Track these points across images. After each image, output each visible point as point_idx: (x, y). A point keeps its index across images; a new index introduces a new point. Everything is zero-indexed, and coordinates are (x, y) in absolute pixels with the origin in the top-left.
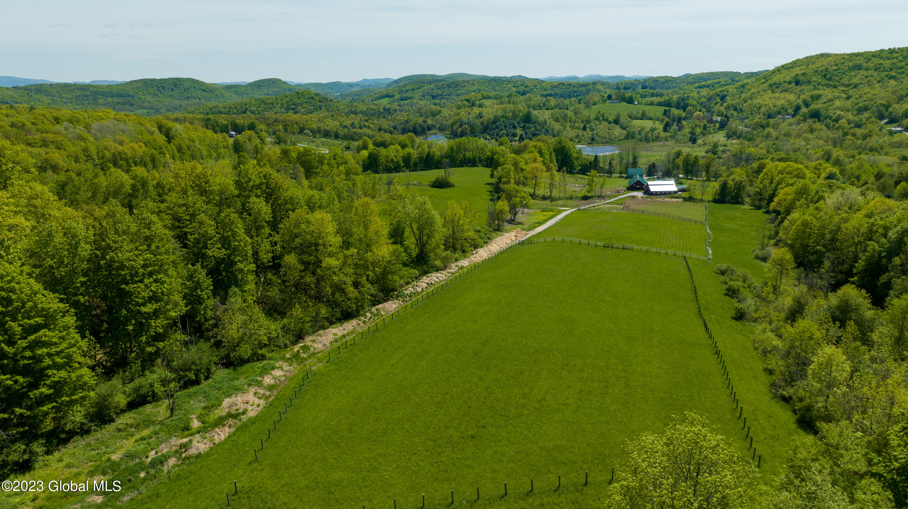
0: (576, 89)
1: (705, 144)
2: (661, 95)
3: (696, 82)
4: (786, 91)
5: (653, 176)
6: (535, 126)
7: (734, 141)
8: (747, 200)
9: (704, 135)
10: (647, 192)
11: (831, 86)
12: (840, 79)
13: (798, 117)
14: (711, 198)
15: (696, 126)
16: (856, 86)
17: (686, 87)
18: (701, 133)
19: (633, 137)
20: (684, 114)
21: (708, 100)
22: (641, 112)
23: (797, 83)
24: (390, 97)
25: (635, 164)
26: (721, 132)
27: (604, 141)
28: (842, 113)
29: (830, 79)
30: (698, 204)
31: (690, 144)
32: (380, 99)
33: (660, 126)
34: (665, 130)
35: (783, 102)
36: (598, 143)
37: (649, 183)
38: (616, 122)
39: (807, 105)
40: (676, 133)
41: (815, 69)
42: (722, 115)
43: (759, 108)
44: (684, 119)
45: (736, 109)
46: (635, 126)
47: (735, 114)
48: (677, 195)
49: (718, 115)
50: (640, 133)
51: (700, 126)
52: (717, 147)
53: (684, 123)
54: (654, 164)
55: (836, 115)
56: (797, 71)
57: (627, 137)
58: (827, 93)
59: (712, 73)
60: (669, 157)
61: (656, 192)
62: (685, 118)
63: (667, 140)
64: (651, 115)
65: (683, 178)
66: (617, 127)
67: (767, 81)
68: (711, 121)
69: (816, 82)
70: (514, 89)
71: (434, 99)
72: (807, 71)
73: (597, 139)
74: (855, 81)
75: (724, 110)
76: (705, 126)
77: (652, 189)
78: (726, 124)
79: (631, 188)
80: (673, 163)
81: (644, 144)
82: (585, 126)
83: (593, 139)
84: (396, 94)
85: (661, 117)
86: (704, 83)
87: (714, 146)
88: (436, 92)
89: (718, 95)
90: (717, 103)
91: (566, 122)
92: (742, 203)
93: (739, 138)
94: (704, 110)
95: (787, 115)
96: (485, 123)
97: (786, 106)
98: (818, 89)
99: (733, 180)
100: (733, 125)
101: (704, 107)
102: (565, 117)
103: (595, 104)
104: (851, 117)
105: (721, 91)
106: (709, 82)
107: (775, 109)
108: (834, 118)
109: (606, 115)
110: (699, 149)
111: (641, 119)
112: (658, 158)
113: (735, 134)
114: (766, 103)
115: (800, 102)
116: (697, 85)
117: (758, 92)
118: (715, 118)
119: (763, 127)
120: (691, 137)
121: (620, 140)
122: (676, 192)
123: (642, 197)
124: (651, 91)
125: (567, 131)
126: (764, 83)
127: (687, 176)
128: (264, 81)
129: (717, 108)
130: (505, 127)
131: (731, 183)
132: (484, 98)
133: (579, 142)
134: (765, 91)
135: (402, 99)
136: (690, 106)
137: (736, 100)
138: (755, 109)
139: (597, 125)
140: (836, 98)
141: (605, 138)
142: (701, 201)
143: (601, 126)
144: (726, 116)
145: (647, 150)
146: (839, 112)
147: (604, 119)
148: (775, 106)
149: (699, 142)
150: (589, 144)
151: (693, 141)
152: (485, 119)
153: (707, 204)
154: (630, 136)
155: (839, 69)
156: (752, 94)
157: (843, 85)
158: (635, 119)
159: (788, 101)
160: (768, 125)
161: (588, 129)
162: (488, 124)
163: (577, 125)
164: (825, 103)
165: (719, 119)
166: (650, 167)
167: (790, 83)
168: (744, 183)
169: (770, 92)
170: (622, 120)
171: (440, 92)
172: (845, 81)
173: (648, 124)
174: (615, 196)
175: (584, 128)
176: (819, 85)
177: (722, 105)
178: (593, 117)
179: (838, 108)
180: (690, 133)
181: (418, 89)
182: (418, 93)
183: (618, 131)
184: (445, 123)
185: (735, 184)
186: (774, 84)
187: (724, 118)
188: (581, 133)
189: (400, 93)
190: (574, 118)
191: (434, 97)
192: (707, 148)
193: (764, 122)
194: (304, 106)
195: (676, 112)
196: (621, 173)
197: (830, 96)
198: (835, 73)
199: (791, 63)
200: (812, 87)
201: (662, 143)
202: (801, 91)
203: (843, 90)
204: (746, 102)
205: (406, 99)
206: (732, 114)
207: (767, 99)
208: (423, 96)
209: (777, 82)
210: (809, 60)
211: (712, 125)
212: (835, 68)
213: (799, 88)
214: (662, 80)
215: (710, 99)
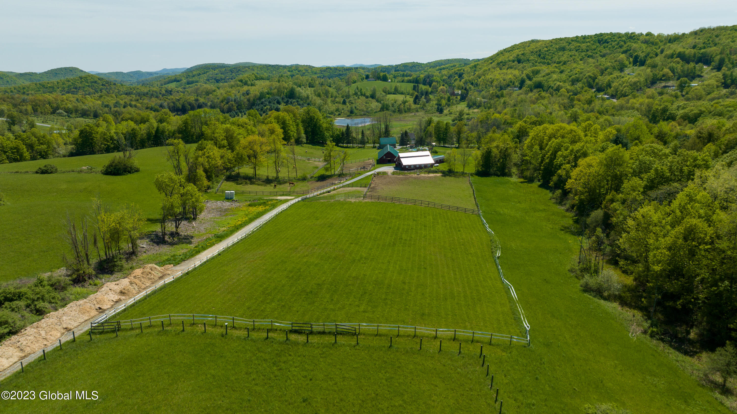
0: (341, 73)
1: (451, 113)
2: (410, 76)
3: (437, 66)
4: (511, 68)
5: (407, 145)
6: (297, 101)
7: (476, 110)
8: (514, 170)
9: (449, 105)
10: (399, 167)
11: (545, 63)
12: (552, 58)
13: (524, 88)
14: (473, 170)
15: (442, 98)
16: (565, 63)
17: (429, 70)
18: (446, 104)
19: (387, 109)
20: (430, 89)
21: (449, 78)
22: (393, 88)
23: (519, 61)
24: (178, 81)
25: (387, 133)
26: (462, 103)
27: (362, 113)
28: (561, 84)
29: (544, 58)
30: (461, 179)
31: (437, 114)
32: (168, 83)
33: (410, 100)
34: (415, 103)
35: (510, 76)
36: (356, 115)
37: (401, 155)
38: (373, 96)
39: (530, 79)
40: (424, 105)
41: (531, 50)
42: (463, 88)
43: (492, 82)
44: (430, 94)
45: (472, 84)
46: (388, 99)
47: (472, 87)
48: (434, 169)
49: (459, 89)
50: (393, 105)
51: (445, 98)
52: (463, 115)
53: (431, 96)
54: (406, 132)
55: (557, 85)
56: (517, 52)
57: (382, 109)
58: (545, 69)
59: (449, 60)
60: (420, 125)
61: (410, 166)
62: (432, 93)
63: (417, 111)
64: (403, 90)
65: (436, 146)
66: (374, 100)
67: (494, 61)
68: (453, 94)
69: (533, 60)
70: (289, 73)
71: (217, 82)
72: (525, 52)
73: (355, 111)
74: (563, 59)
75: (463, 85)
76: (449, 98)
77: (405, 162)
78: (467, 96)
79: (382, 161)
80: (425, 131)
81: (397, 115)
82: (344, 100)
83: (352, 112)
84: (183, 78)
85: (411, 92)
86: (443, 66)
87: (460, 114)
88: (220, 76)
89: (457, 73)
90: (456, 80)
91: (327, 97)
92: (510, 175)
93: (478, 107)
94: (446, 85)
95: (515, 87)
96: (252, 99)
97: (513, 80)
98: (536, 66)
99: (497, 147)
100: (473, 97)
101: (446, 83)
102: (327, 93)
103: (355, 82)
104: (569, 87)
105: (458, 70)
106: (447, 66)
107: (505, 83)
108: (555, 88)
109: (363, 91)
110: (446, 118)
111: (394, 94)
112: (411, 127)
113: (474, 104)
114: (497, 77)
115: (524, 76)
116: (437, 68)
117: (489, 69)
118: (456, 91)
119: (498, 97)
120: (438, 108)
121: (376, 112)
122: (432, 165)
123: (393, 173)
124: (402, 73)
125: (328, 104)
126: (491, 63)
127: (440, 143)
128: (61, 69)
129: (456, 83)
130: (270, 102)
131: (495, 151)
132: (257, 79)
133: (339, 114)
134: (494, 68)
135: (188, 83)
136: (435, 81)
137: (472, 77)
138: (488, 83)
139: (355, 99)
140: (552, 73)
141: (363, 111)
142: (463, 174)
143: (359, 100)
144: (466, 89)
145: (400, 120)
146: (558, 83)
147: (362, 95)
148: (504, 80)
149: (445, 112)
150: (348, 116)
151: (440, 111)
152: (251, 96)
153: (471, 178)
154: (384, 108)
155: (550, 50)
156: (484, 71)
157: (555, 63)
158: (389, 94)
159: (514, 76)
160: (502, 96)
161: (347, 104)
162: (254, 100)
163: (337, 100)
164: (544, 76)
165: (460, 92)
166: (402, 135)
167: (513, 61)
168: (509, 151)
169: (498, 69)
170: (378, 94)
171: (223, 76)
172: (556, 59)
173: (400, 98)
174: (360, 174)
175: (344, 103)
176: (536, 62)
177: (460, 81)
178: (352, 92)
179: (556, 80)
180: (437, 104)
181: (203, 74)
182: (204, 77)
183: (374, 105)
184: (216, 101)
185: (500, 152)
186: (501, 62)
187: (463, 91)
188: (341, 106)
189: (187, 78)
190: (335, 94)
191: (217, 81)
192: (453, 116)
193: (499, 93)
194: (85, 89)
195: (423, 87)
196: (374, 143)
197: (547, 71)
198: (547, 53)
199: (510, 47)
200: (531, 64)
201: (413, 114)
202: (523, 68)
203: (556, 66)
204: (480, 78)
205: (192, 83)
206: (470, 88)
207: (497, 75)
208: (208, 80)
209: (503, 61)
210: (524, 45)
211: (455, 97)
212: (546, 49)
213: (521, 65)
214: (410, 65)
215: (450, 77)
